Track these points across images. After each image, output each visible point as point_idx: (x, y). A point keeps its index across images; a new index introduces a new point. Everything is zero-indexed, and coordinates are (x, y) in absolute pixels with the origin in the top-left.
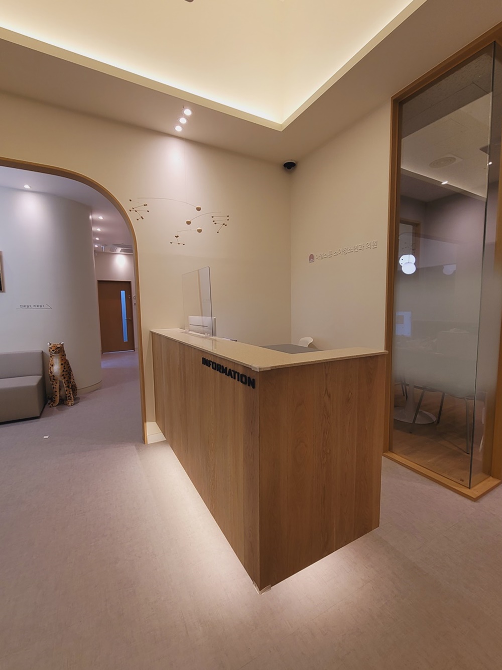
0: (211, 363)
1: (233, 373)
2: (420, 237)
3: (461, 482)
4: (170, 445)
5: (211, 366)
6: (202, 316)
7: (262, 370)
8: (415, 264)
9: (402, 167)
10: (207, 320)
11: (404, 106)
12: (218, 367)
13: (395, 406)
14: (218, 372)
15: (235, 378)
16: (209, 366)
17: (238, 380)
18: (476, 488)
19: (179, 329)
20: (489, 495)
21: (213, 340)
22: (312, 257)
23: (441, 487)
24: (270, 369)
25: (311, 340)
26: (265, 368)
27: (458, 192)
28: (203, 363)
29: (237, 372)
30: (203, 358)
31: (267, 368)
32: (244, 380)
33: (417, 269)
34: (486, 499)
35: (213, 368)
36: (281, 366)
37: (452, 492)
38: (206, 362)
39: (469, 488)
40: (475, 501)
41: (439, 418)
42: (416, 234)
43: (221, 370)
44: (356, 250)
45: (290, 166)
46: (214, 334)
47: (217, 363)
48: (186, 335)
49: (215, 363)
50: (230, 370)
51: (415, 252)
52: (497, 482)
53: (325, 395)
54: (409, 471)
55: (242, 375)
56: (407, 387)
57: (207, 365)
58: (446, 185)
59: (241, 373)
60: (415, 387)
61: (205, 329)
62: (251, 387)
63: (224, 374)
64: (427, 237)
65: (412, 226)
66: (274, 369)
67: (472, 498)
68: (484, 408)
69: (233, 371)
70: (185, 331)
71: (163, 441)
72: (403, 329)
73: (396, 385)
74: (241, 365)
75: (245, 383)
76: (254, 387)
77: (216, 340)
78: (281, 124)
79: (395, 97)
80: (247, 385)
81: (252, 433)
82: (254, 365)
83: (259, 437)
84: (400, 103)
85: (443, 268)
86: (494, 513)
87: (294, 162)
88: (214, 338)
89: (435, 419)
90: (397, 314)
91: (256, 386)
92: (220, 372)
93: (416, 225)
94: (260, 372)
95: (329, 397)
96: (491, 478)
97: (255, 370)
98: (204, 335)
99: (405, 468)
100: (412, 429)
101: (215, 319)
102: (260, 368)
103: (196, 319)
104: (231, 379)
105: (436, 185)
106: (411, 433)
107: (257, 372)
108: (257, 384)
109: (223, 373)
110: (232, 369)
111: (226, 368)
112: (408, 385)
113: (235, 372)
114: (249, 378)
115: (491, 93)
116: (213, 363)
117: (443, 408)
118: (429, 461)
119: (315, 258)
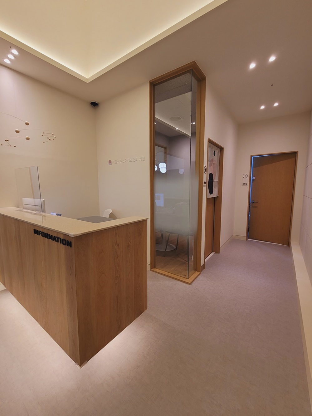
0: (41, 233)
1: (56, 238)
2: (167, 154)
3: (185, 277)
4: (10, 292)
5: (41, 235)
6: (34, 198)
7: (76, 236)
8: (166, 168)
9: (155, 116)
10: (38, 201)
11: (156, 87)
12: (46, 235)
13: (156, 243)
14: (46, 238)
15: (58, 242)
16: (39, 235)
17: (61, 243)
18: (190, 278)
19: (14, 207)
20: (196, 280)
21: (42, 216)
22: (110, 162)
23: (177, 281)
24: (81, 235)
25: (111, 211)
26: (78, 234)
27: (183, 134)
28: (34, 233)
29: (59, 238)
30: (34, 230)
31: (79, 234)
32: (64, 243)
33: (167, 170)
34: (194, 282)
35: (42, 236)
36: (88, 232)
37: (181, 282)
38: (36, 232)
39: (188, 279)
40: (190, 284)
41: (177, 247)
42: (165, 153)
43: (48, 237)
44: (134, 161)
45: (94, 105)
46: (43, 211)
47: (45, 232)
48: (21, 212)
49: (44, 233)
50: (54, 236)
51: (165, 162)
52: (199, 273)
53: (115, 245)
54: (163, 276)
55: (63, 240)
56: (163, 232)
57: (38, 234)
58: (178, 130)
59: (62, 238)
60: (166, 232)
61: (37, 207)
62: (69, 247)
63: (51, 239)
64: (170, 155)
65: (163, 149)
66: (84, 235)
67: (189, 283)
68: (193, 240)
69: (56, 237)
70: (19, 209)
71: (4, 290)
72: (159, 203)
73: (156, 233)
74: (62, 234)
75: (65, 244)
76: (71, 247)
77: (45, 216)
78: (87, 78)
79: (151, 82)
80: (67, 245)
81: (71, 275)
82: (70, 233)
83: (76, 276)
84: (154, 85)
85: (179, 170)
86: (197, 288)
87: (97, 103)
88: (43, 214)
89: (175, 247)
90: (155, 195)
91: (72, 245)
92: (48, 238)
93: (165, 148)
94: (74, 237)
95: (118, 246)
96: (197, 272)
97: (72, 236)
98: (35, 212)
99: (161, 275)
100: (164, 254)
101: (44, 201)
102: (74, 235)
103: (28, 201)
104: (56, 242)
105: (173, 129)
106: (164, 256)
107: (72, 237)
108: (73, 244)
109: (49, 239)
110: (56, 236)
111: (52, 236)
112: (163, 231)
113: (58, 238)
114: (68, 241)
115: (191, 92)
116: (42, 233)
117: (178, 242)
118: (172, 269)
119: (112, 162)
